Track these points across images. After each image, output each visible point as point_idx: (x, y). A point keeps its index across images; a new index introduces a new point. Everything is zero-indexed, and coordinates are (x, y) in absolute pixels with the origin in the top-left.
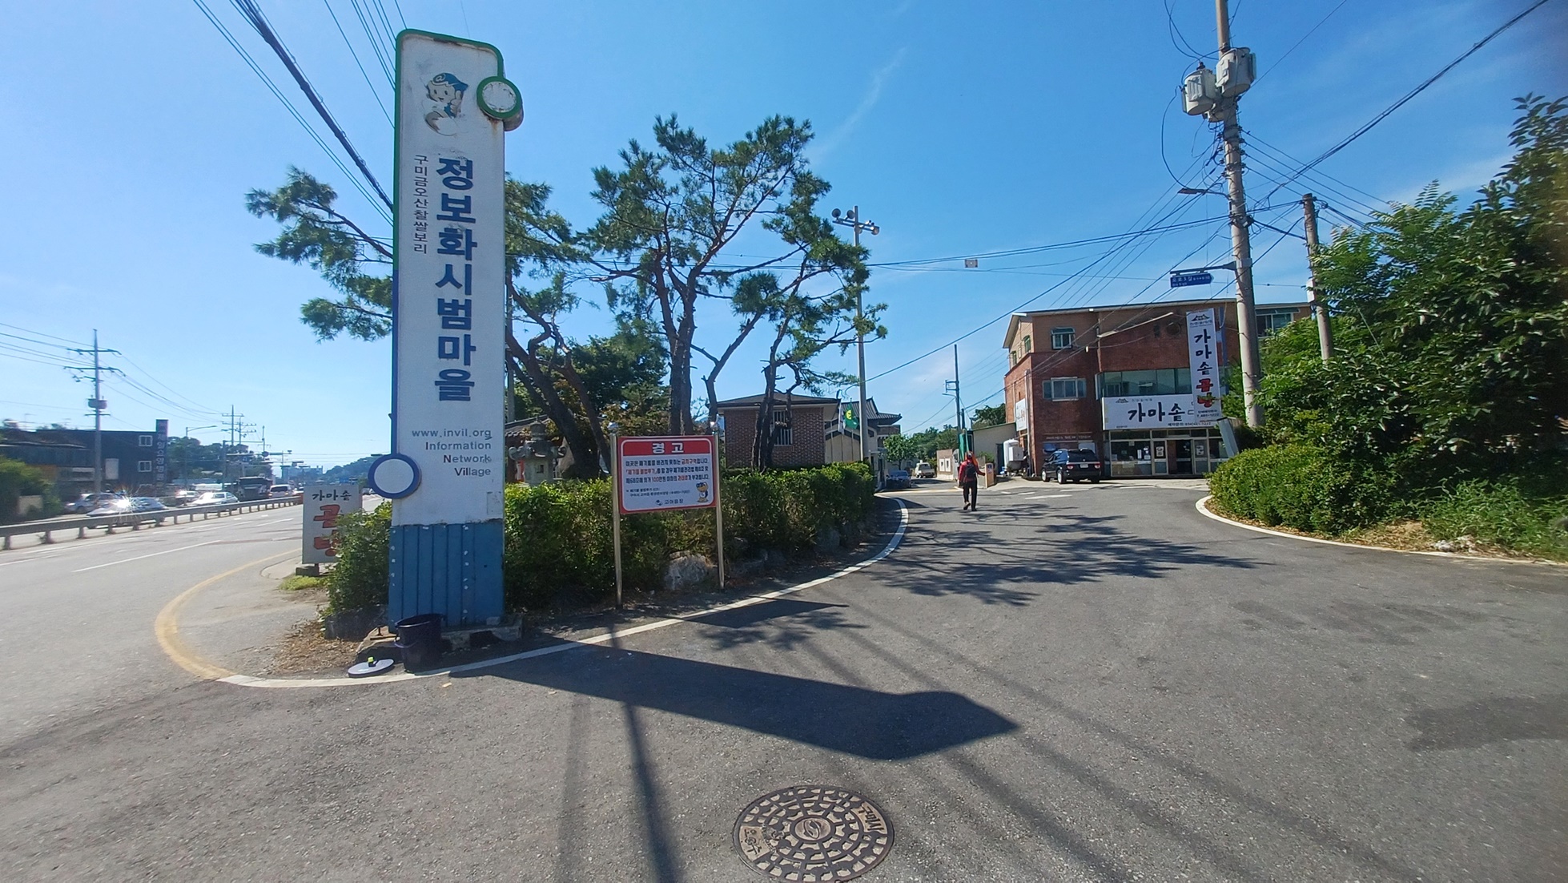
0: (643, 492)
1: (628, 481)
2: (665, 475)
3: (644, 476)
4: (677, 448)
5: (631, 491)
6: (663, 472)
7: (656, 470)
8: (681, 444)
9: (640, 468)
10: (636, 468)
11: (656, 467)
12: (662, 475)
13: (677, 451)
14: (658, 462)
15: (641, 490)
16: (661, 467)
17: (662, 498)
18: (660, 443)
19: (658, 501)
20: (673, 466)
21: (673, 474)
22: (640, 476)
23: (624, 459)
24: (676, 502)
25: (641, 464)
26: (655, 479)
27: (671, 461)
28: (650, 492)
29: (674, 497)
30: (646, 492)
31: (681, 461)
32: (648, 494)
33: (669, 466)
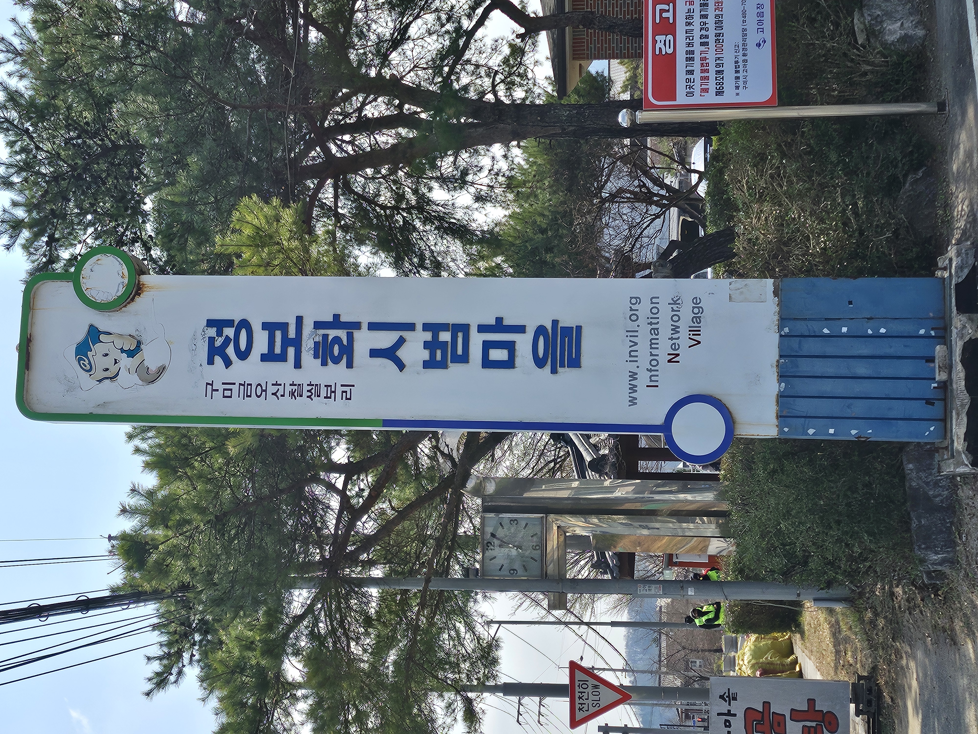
0: (741, 69)
1: (719, 93)
2: (712, 33)
3: (712, 69)
4: (665, 15)
5: (737, 88)
6: (707, 37)
7: (703, 48)
8: (659, 7)
9: (697, 75)
10: (698, 82)
11: (697, 48)
12: (711, 40)
13: (670, 15)
14: (689, 45)
15: (737, 72)
16: (697, 41)
17: (753, 38)
18: (655, 42)
19: (759, 45)
20: (697, 20)
21: (711, 21)
22: (712, 75)
23: (681, 99)
24: (760, 15)
25: (691, 72)
26: (719, 48)
27: (689, 24)
28: (740, 59)
29: (752, 18)
30: (741, 64)
31: (688, 7)
32: (745, 61)
33: (696, 26)
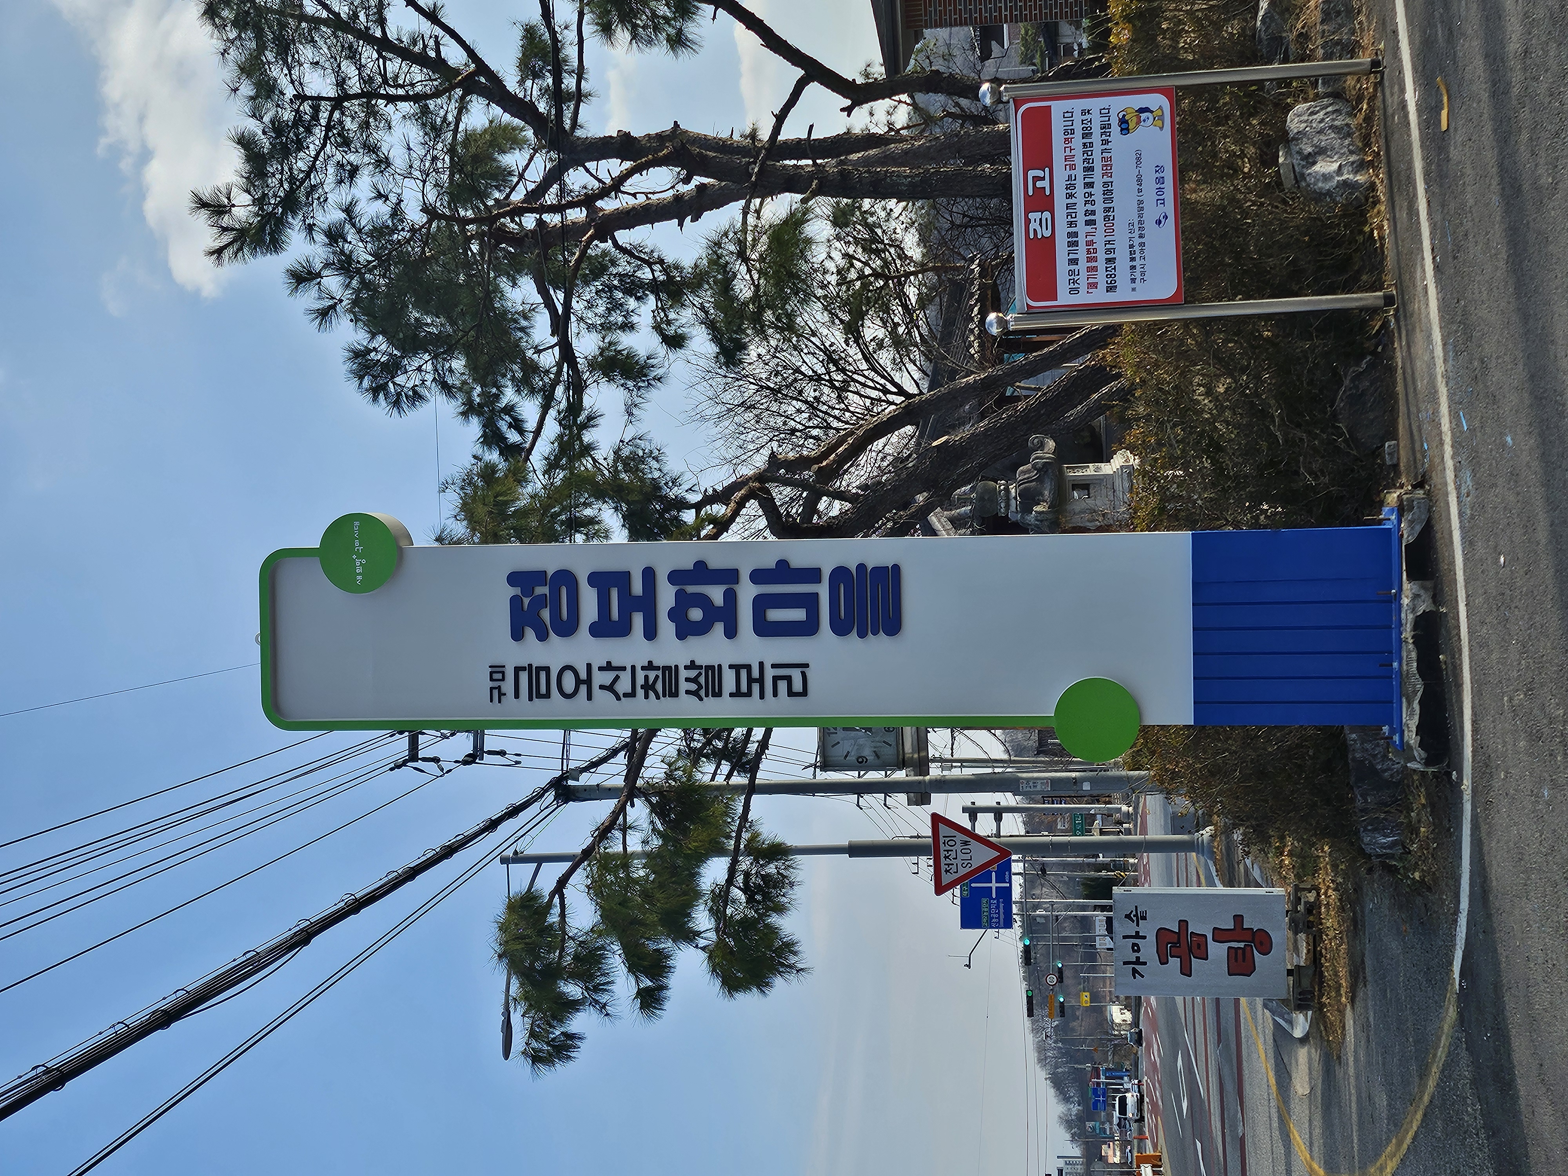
0: (1137, 255)
1: (1111, 289)
2: (1099, 207)
3: (1101, 256)
4: (1039, 184)
5: (1133, 281)
6: (1093, 213)
7: (1089, 228)
8: (1032, 173)
9: (1083, 265)
10: (1084, 274)
11: (1082, 229)
12: (1099, 217)
13: (1045, 184)
14: (1071, 224)
15: (1133, 259)
16: (1081, 219)
17: (1152, 212)
18: (1028, 222)
19: (1159, 222)
20: (1080, 190)
21: (1098, 191)
22: (1101, 264)
23: (1064, 298)
24: (1160, 180)
25: (1074, 262)
26: (1110, 229)
27: (1070, 196)
28: (1137, 241)
29: (1150, 186)
30: (1137, 248)
31: (1068, 172)
32: (1142, 244)
33: (1080, 199)
